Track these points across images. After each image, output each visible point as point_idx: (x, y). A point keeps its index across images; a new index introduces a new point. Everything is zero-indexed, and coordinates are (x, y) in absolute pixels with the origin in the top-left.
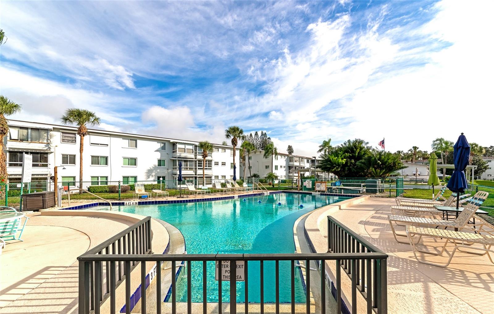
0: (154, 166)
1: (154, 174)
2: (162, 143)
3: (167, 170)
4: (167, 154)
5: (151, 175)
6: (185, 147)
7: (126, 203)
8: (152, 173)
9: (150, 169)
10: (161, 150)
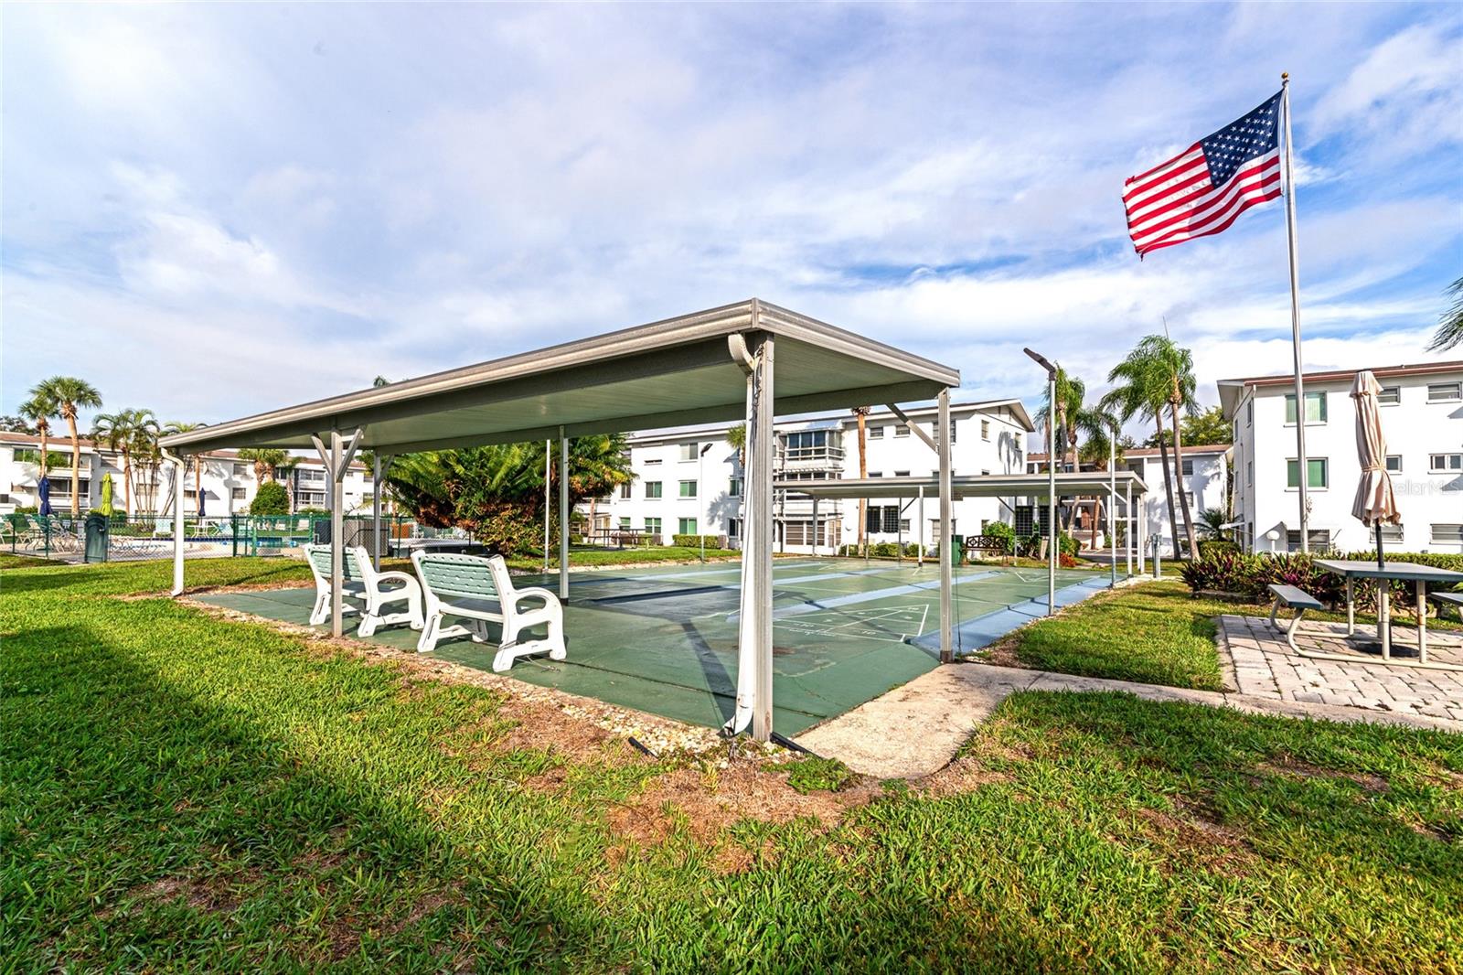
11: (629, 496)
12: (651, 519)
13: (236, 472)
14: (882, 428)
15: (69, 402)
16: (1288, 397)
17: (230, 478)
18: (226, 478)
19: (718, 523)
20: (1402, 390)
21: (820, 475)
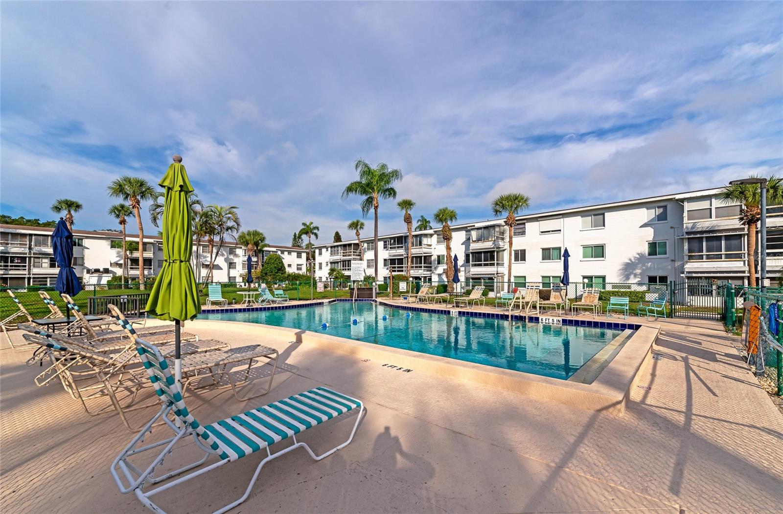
0: (638, 256)
1: (638, 271)
2: (659, 207)
3: (670, 263)
4: (672, 228)
5: (632, 273)
6: (711, 206)
7: (542, 320)
8: (635, 269)
9: (629, 262)
10: (657, 222)
11: (524, 260)
13: (231, 253)
15: (134, 196)
17: (228, 257)
18: (226, 257)
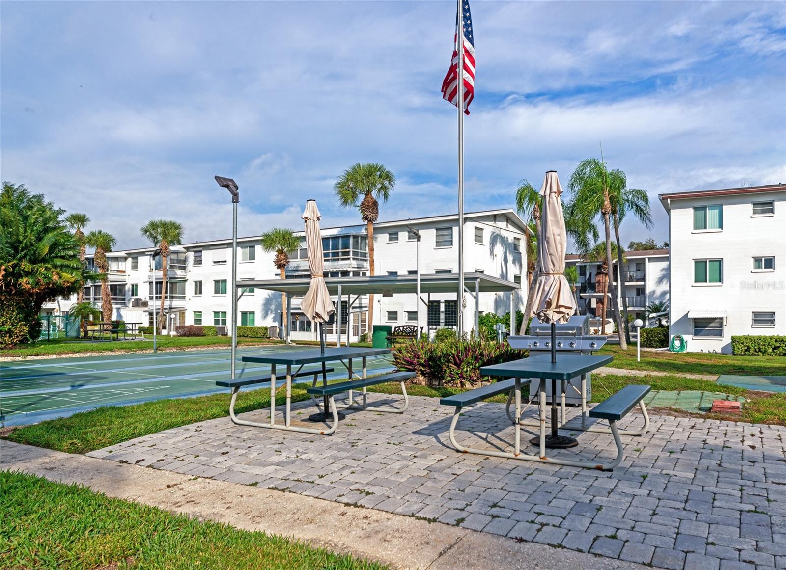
11: (201, 293)
12: (218, 312)
14: (397, 234)
16: (696, 209)
19: (271, 317)
20: (775, 203)
21: (345, 273)
